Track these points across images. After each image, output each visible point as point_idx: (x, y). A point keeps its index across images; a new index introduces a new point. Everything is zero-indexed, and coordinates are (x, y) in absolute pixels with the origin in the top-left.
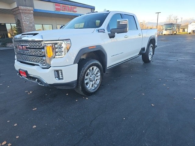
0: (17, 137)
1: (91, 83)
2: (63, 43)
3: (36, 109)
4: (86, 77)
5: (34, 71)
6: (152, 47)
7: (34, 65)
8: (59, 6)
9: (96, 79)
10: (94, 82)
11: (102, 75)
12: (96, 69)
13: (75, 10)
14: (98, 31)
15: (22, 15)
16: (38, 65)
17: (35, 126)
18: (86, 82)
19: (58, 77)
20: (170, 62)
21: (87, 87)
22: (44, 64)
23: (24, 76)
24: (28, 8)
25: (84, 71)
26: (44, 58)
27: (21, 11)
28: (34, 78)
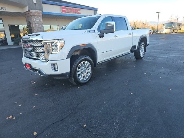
0: (20, 113)
1: (83, 75)
2: (58, 42)
3: (37, 94)
4: (78, 70)
5: (36, 64)
6: (143, 44)
7: (36, 59)
8: (65, 8)
9: (87, 72)
10: (85, 74)
11: (92, 68)
12: (87, 63)
13: (79, 12)
14: (89, 32)
15: (32, 17)
16: (39, 60)
17: (35, 107)
18: (78, 73)
19: (55, 69)
20: (161, 59)
21: (79, 78)
22: (44, 59)
23: (29, 68)
24: (38, 11)
25: (76, 65)
26: (43, 54)
27: (31, 14)
28: (36, 70)
